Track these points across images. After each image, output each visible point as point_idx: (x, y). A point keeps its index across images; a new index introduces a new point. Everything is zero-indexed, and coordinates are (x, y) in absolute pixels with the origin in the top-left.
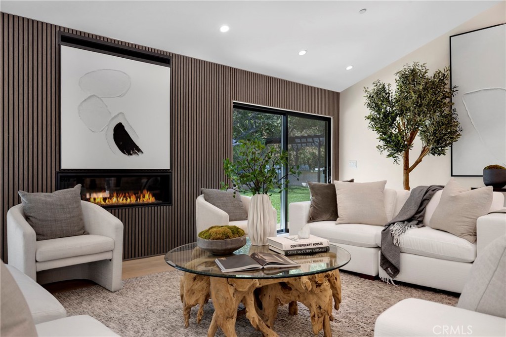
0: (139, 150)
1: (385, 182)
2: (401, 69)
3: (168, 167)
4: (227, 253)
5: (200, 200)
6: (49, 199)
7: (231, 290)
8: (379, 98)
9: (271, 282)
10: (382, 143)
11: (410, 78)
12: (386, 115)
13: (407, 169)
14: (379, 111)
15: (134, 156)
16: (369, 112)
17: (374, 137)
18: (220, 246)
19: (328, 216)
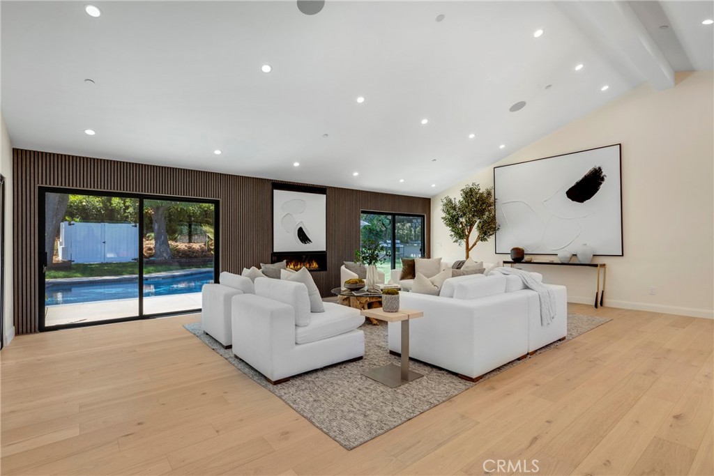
0: (310, 241)
1: (441, 259)
2: (464, 187)
3: (325, 250)
4: (357, 290)
5: (343, 267)
6: (274, 268)
7: (358, 303)
8: (449, 206)
9: (374, 300)
10: (453, 233)
11: (470, 194)
12: (453, 217)
13: (468, 250)
14: (449, 214)
15: (308, 244)
16: (444, 215)
17: (448, 230)
18: (354, 286)
19: (411, 277)
